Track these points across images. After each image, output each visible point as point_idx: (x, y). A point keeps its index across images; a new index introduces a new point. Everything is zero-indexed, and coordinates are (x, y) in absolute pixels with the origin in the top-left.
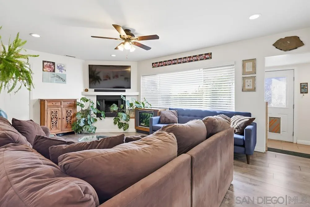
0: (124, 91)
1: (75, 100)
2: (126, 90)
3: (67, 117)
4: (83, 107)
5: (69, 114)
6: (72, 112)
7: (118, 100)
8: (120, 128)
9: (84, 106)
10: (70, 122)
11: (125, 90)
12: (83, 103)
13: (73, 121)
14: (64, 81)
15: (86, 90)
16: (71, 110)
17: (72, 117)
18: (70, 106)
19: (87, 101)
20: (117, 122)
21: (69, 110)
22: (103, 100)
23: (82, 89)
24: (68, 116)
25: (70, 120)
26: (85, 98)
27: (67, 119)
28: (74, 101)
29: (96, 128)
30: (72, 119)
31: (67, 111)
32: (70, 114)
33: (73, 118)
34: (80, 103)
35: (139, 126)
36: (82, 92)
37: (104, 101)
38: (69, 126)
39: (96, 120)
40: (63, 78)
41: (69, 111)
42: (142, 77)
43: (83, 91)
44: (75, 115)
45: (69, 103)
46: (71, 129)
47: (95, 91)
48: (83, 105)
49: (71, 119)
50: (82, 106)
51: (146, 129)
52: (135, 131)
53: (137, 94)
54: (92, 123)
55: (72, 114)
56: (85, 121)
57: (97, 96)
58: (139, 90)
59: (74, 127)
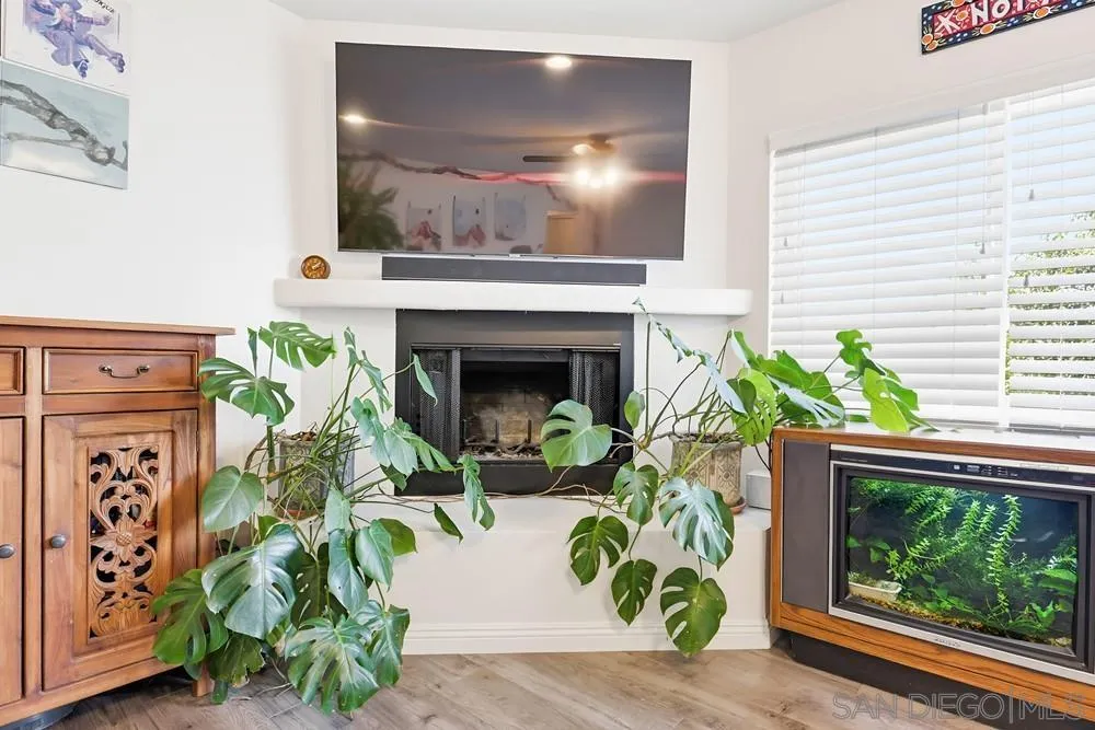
0: (637, 276)
1: (198, 344)
2: (654, 266)
3: (98, 529)
4: (280, 418)
5: (128, 487)
6: (163, 463)
7: (570, 352)
8: (628, 613)
9: (290, 404)
10: (139, 571)
11: (645, 266)
12: (282, 372)
13: (177, 568)
14: (108, 157)
15: (315, 268)
16: (149, 441)
17: (165, 519)
18: (127, 407)
19: (319, 352)
20: (604, 558)
21: (131, 441)
22: (448, 352)
23: (280, 261)
24: (115, 514)
25: (140, 551)
26: (303, 328)
27: (95, 551)
28: (192, 355)
29: (402, 620)
30: (165, 544)
31: (103, 458)
32: (141, 489)
33: (175, 527)
34: (243, 373)
35: (833, 611)
36: (278, 284)
37: (456, 358)
38: (124, 617)
39: (402, 537)
40: (92, 131)
41: (124, 462)
42: (774, 161)
43: (283, 274)
44: (192, 498)
45: (123, 365)
46: (149, 653)
47: (391, 271)
48: (281, 388)
49: (153, 542)
50: (267, 398)
51: (951, 658)
52: (767, 645)
53: (734, 301)
54: (369, 581)
55: (161, 490)
56: (295, 563)
57: (399, 312)
58: (748, 265)
59: (176, 634)
